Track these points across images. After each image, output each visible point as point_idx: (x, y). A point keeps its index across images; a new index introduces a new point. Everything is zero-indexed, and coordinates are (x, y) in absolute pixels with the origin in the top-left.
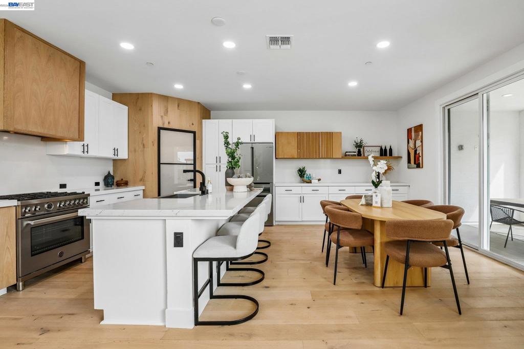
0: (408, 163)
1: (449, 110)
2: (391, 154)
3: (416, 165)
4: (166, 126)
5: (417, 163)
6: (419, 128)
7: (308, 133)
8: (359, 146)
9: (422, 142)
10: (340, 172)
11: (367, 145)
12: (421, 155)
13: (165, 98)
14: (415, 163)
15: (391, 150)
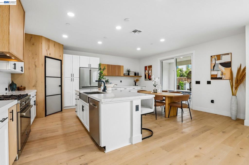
0: (145, 78)
1: (162, 62)
2: (138, 75)
3: (149, 79)
4: (49, 56)
5: (149, 78)
6: (150, 67)
7: (111, 65)
8: (129, 71)
9: (151, 71)
10: (121, 81)
11: (131, 71)
12: (151, 75)
13: (48, 40)
14: (148, 78)
15: (138, 73)
